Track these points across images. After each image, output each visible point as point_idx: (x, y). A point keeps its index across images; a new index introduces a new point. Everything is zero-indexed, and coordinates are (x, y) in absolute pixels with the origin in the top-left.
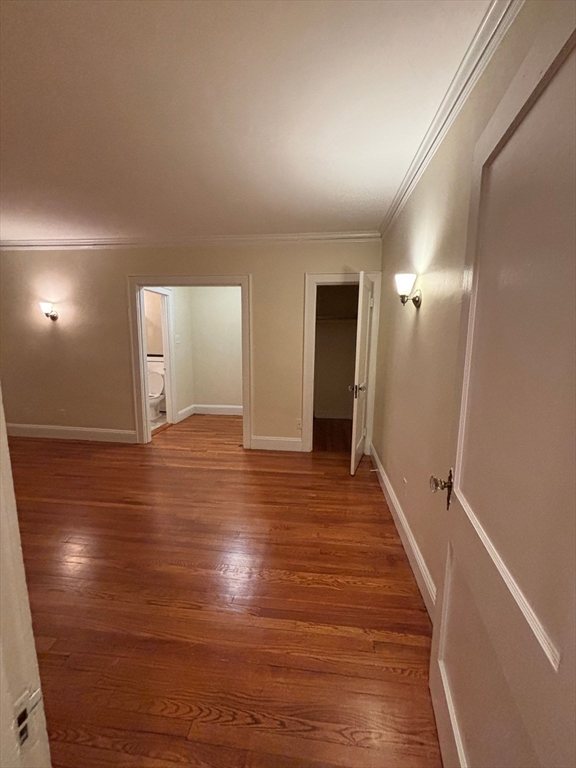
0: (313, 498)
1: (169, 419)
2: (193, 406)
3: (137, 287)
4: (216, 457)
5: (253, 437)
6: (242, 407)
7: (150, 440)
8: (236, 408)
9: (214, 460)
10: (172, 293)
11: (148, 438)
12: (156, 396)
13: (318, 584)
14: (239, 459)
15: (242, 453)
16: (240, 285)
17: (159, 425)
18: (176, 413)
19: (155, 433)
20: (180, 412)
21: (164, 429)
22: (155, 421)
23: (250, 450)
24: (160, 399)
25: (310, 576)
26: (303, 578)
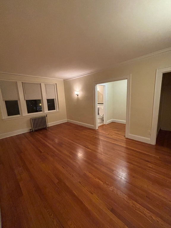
0: (150, 167)
1: (104, 123)
2: (112, 119)
3: (95, 85)
4: (115, 138)
5: (129, 134)
6: (125, 121)
7: (98, 128)
8: (124, 121)
9: (114, 139)
10: (106, 85)
11: (97, 128)
12: (102, 116)
13: (141, 212)
14: (123, 141)
15: (125, 139)
16: (127, 79)
17: (101, 124)
18: (107, 122)
19: (99, 127)
20: (108, 121)
21: (102, 126)
22: (101, 123)
23: (128, 138)
24: (102, 117)
25: (138, 206)
26: (134, 204)
